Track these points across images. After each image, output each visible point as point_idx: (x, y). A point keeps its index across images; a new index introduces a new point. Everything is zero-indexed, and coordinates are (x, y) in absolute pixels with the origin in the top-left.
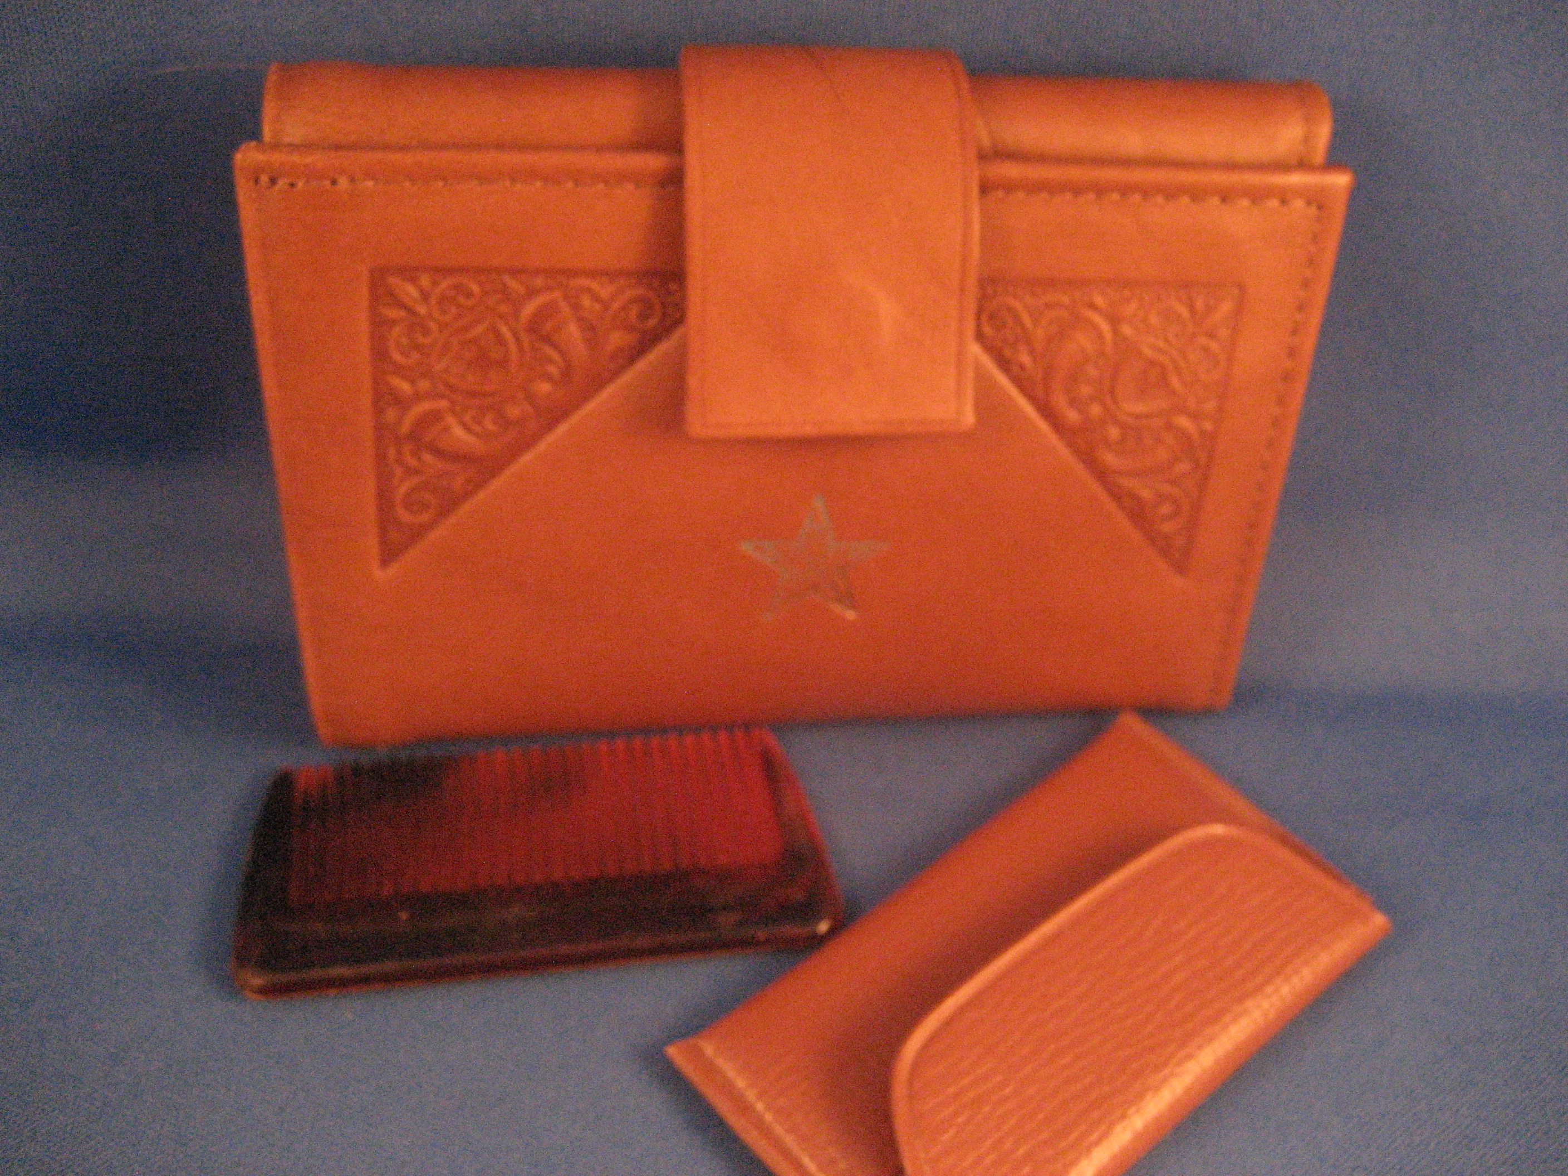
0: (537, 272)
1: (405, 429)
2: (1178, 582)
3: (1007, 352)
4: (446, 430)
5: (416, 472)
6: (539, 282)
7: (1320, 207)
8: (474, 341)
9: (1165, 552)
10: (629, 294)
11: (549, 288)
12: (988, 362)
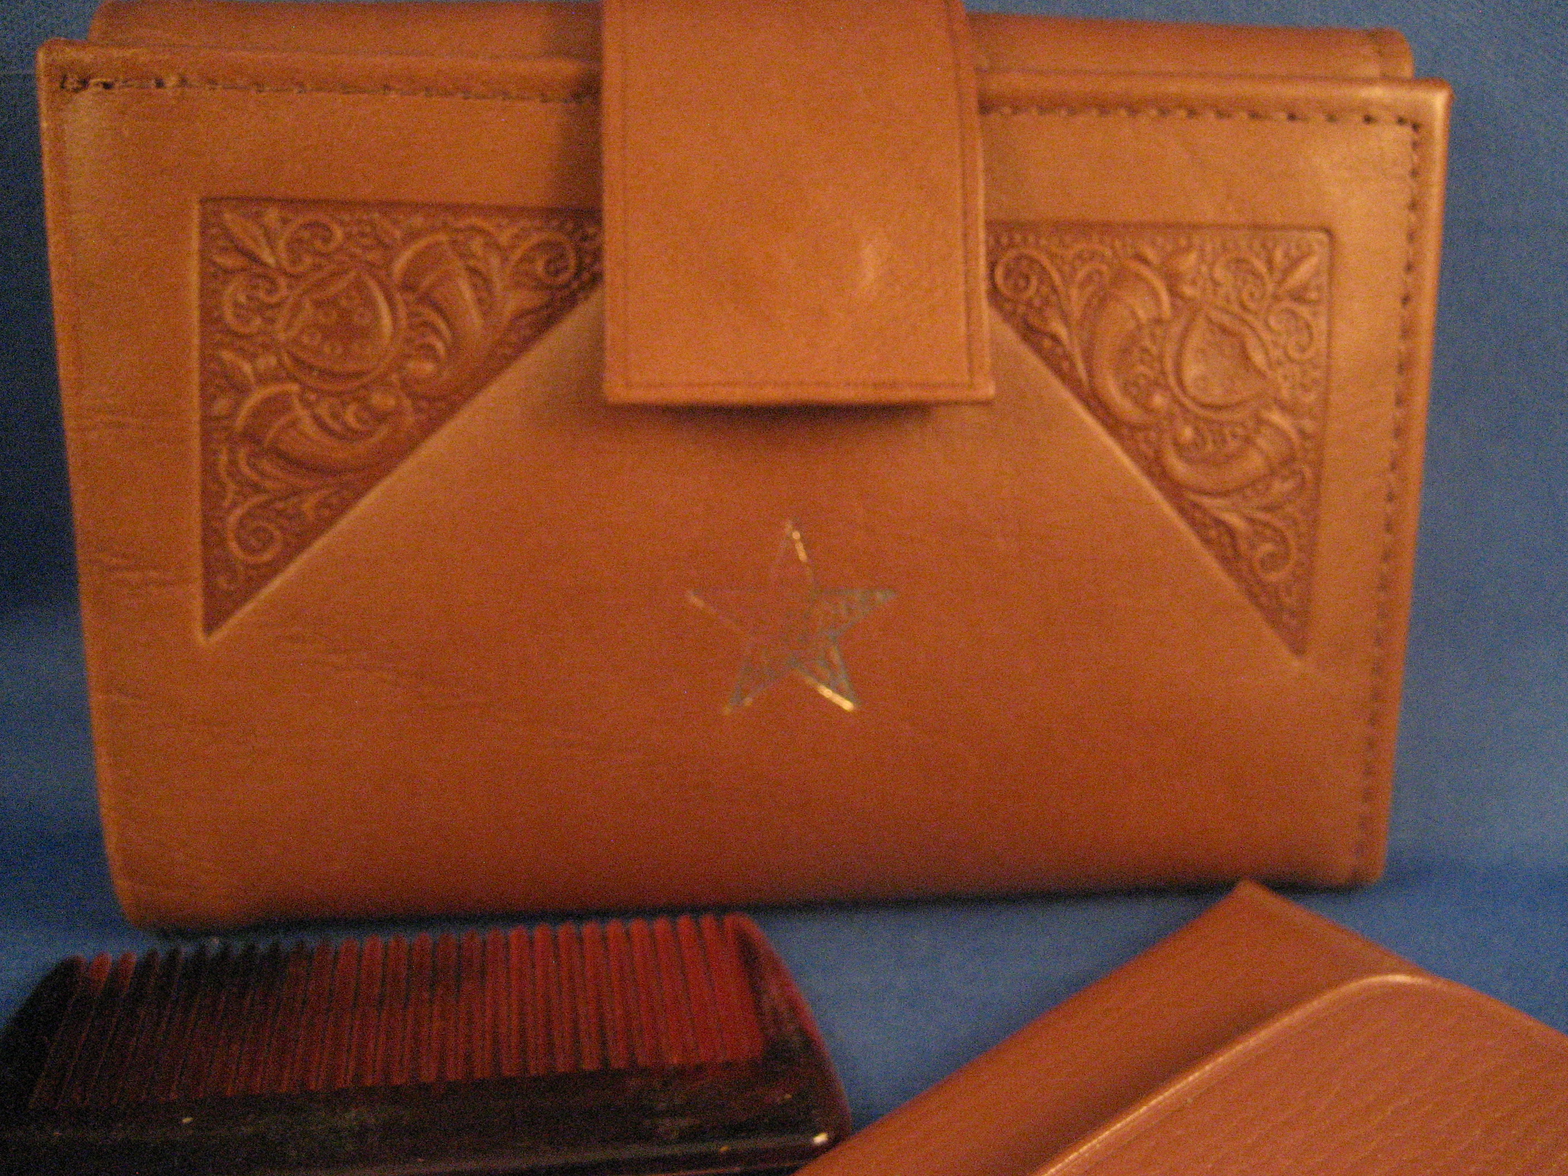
0: (416, 207)
1: (240, 422)
2: (1296, 664)
3: (1034, 320)
4: (294, 424)
5: (257, 488)
6: (418, 221)
7: (1416, 127)
8: (333, 302)
9: (1273, 616)
10: (535, 239)
11: (434, 230)
12: (1009, 335)
